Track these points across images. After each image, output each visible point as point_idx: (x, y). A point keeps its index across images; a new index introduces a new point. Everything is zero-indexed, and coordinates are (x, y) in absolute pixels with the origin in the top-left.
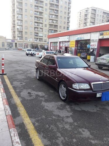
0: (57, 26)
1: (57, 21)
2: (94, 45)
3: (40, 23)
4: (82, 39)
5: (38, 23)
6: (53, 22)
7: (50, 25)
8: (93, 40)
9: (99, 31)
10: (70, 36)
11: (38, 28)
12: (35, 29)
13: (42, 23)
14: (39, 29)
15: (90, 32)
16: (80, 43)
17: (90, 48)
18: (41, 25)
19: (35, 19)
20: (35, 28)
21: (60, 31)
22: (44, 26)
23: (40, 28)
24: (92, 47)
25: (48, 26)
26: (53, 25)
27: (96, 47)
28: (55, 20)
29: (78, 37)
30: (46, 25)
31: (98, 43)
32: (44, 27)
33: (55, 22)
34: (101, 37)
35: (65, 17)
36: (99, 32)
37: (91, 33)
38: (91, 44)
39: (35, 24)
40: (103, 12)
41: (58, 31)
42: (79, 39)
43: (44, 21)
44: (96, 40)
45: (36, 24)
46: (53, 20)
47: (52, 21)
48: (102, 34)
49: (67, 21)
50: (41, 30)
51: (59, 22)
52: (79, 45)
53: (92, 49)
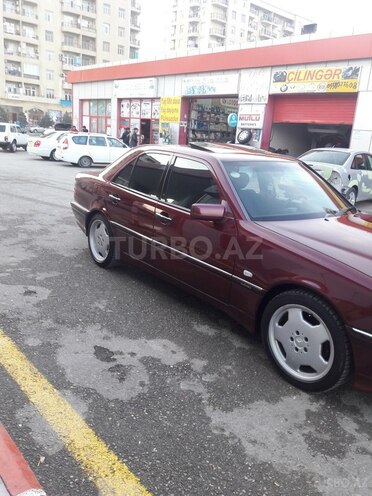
0: (94, 39)
1: (93, 20)
2: (254, 118)
3: (24, 23)
4: (209, 93)
5: (17, 22)
6: (78, 26)
7: (66, 34)
8: (248, 99)
9: (272, 67)
10: (161, 80)
11: (18, 43)
12: (6, 47)
13: (33, 26)
14: (24, 45)
15: (238, 69)
16: (199, 106)
17: (239, 125)
18: (29, 31)
19: (4, 8)
20: (6, 41)
21: (105, 61)
22: (42, 36)
23: (28, 44)
24: (243, 122)
25: (59, 38)
26: (78, 35)
27: (259, 124)
28: (84, 18)
29: (191, 85)
30: (49, 35)
31: (266, 109)
32: (42, 42)
33: (84, 23)
34: (277, 89)
35: (123, 10)
36: (269, 70)
37: (242, 72)
38: (244, 110)
39: (5, 27)
40: (252, 5)
41: (99, 59)
42: (197, 93)
43: (42, 16)
44: (259, 98)
45: (11, 27)
46: (77, 16)
47: (71, 18)
48: (280, 78)
49: (129, 26)
50: (31, 50)
51: (99, 24)
52: (194, 115)
53: (243, 129)
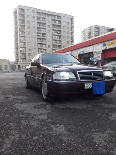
0: (61, 46)
1: (60, 41)
2: (98, 57)
3: (43, 44)
4: (85, 53)
5: (41, 44)
6: (57, 43)
7: (54, 45)
8: (96, 52)
10: (72, 51)
11: (41, 49)
12: (38, 50)
13: (45, 44)
14: (43, 50)
15: (92, 45)
16: (84, 57)
17: (94, 60)
18: (44, 46)
19: (38, 41)
20: (38, 49)
22: (47, 47)
23: (44, 49)
24: (95, 59)
25: (52, 47)
26: (57, 45)
27: (100, 59)
28: (58, 40)
29: (80, 51)
30: (49, 46)
31: (101, 55)
33: (58, 42)
34: (104, 48)
35: (69, 37)
36: (101, 43)
37: (94, 45)
38: (95, 56)
39: (38, 45)
40: (107, 29)
42: (82, 53)
43: (47, 42)
44: (99, 52)
45: (40, 45)
46: (56, 40)
47: (55, 41)
48: (104, 45)
49: (70, 41)
50: (45, 51)
51: (62, 42)
52: (82, 60)
53: (95, 61)
